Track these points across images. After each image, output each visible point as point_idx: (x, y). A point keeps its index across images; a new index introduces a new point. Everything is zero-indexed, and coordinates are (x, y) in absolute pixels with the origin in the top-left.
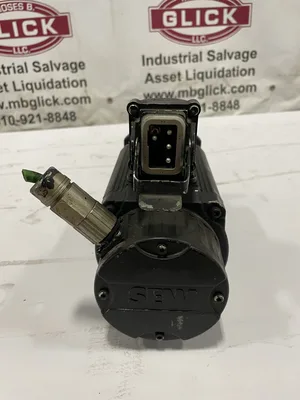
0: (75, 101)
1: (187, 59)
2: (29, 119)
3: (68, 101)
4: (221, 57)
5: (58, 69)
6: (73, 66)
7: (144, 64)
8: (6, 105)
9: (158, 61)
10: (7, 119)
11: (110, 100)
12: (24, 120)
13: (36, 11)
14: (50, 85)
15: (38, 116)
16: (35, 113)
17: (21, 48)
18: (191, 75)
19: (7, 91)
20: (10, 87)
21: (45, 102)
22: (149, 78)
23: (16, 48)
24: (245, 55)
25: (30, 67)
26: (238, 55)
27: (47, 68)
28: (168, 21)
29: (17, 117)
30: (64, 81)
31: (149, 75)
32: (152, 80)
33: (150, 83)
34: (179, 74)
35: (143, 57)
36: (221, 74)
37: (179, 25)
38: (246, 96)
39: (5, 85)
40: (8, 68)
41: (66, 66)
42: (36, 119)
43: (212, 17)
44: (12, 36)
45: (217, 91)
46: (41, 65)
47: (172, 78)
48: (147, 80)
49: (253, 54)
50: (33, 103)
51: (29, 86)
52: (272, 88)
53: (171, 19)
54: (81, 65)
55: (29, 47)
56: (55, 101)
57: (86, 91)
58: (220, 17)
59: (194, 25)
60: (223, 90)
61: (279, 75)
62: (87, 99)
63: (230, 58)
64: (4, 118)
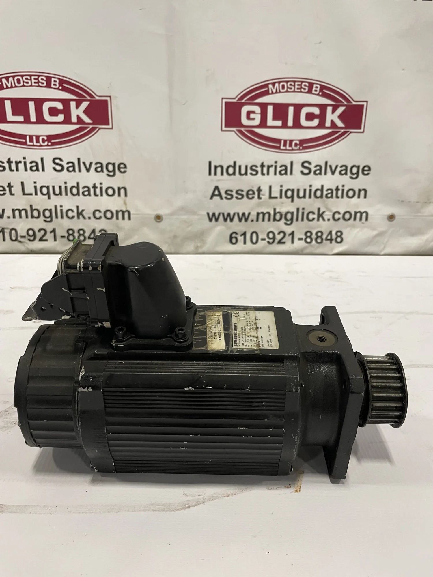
0: (109, 215)
1: (272, 170)
2: (39, 235)
3: (98, 215)
4: (320, 170)
5: (88, 170)
6: (111, 167)
7: (210, 174)
8: (8, 213)
9: (231, 170)
10: (7, 232)
11: (158, 218)
12: (32, 235)
13: (65, 89)
14: (75, 191)
15: (54, 231)
16: (49, 227)
17: (38, 137)
18: (276, 193)
19: (11, 194)
20: (17, 189)
21: (66, 214)
22: (216, 192)
23: (31, 137)
24: (355, 170)
25: (49, 165)
26: (345, 170)
27: (72, 167)
28: (248, 118)
29: (22, 232)
30: (95, 187)
31: (217, 188)
32: (220, 195)
33: (217, 199)
34: (259, 190)
35: (210, 163)
36: (319, 193)
37: (263, 124)
38: (354, 226)
39: (10, 186)
40: (17, 163)
41: (100, 167)
42: (49, 236)
43: (310, 117)
44: (27, 121)
45: (311, 216)
46: (64, 163)
47: (249, 194)
48: (213, 195)
49: (366, 170)
50: (47, 214)
51: (45, 190)
52: (391, 217)
53: (252, 116)
54: (122, 168)
55: (50, 138)
56: (80, 214)
57: (125, 203)
58: (322, 117)
59: (285, 126)
60: (320, 215)
61: (402, 201)
62: (126, 214)
63: (333, 173)
64: (3, 231)
